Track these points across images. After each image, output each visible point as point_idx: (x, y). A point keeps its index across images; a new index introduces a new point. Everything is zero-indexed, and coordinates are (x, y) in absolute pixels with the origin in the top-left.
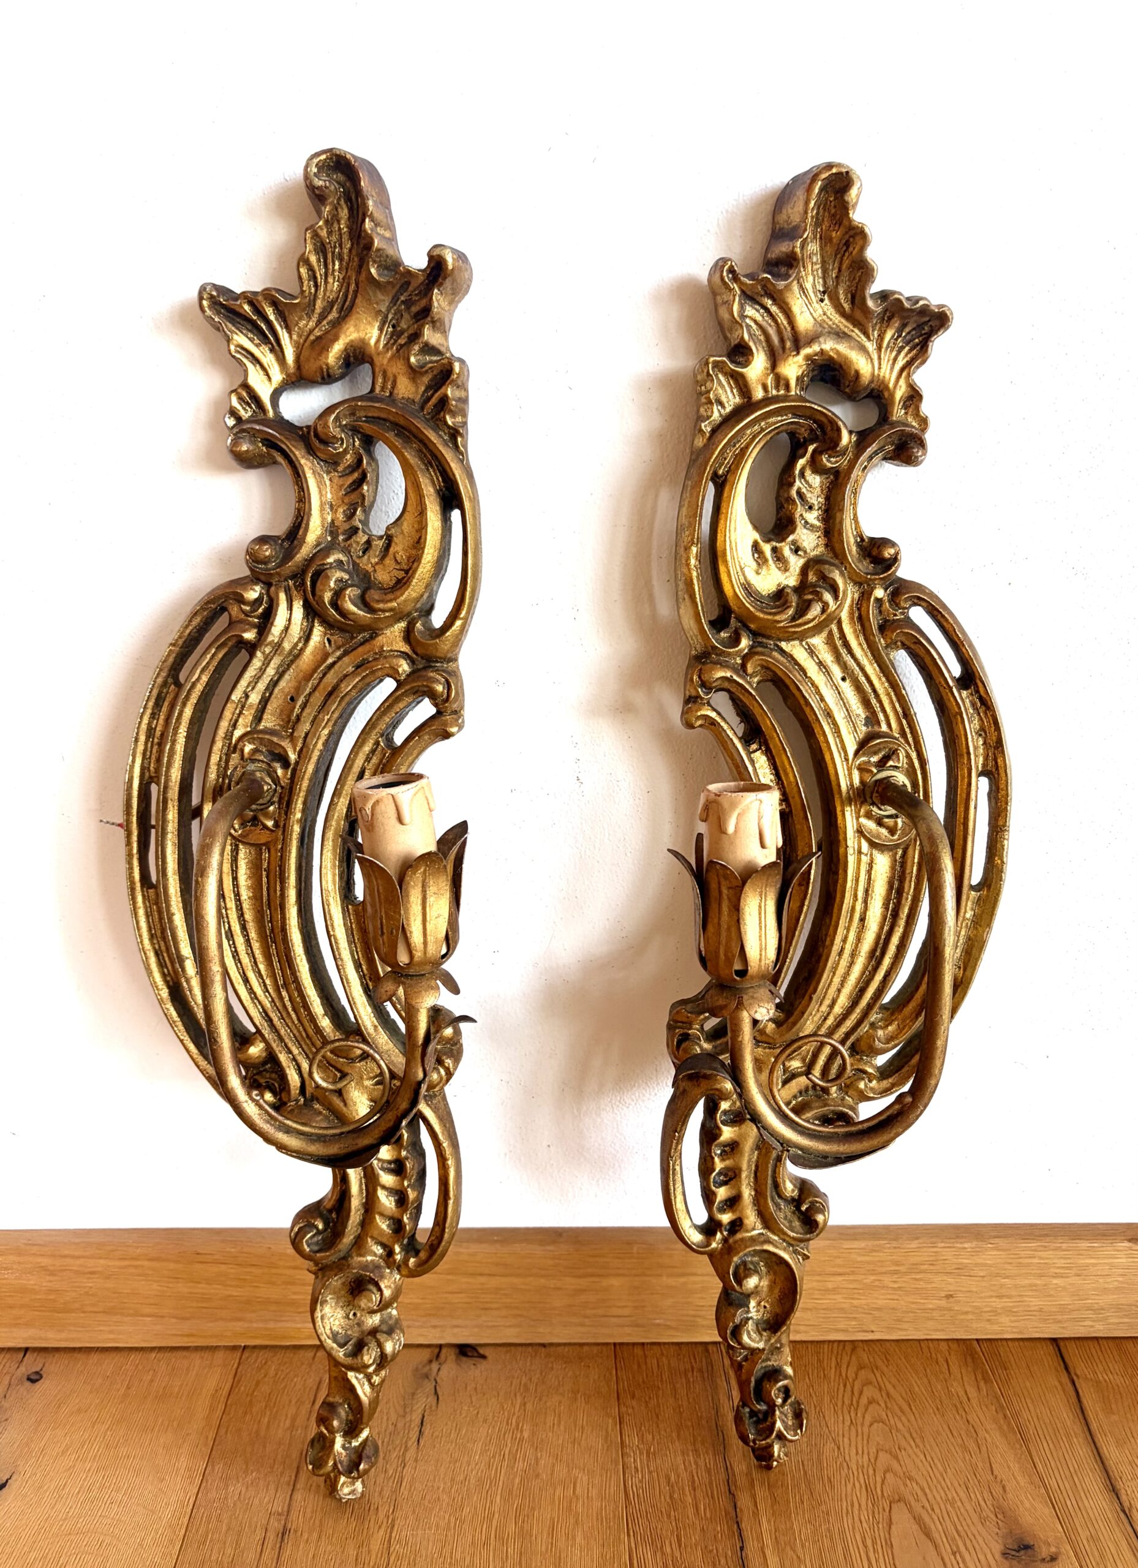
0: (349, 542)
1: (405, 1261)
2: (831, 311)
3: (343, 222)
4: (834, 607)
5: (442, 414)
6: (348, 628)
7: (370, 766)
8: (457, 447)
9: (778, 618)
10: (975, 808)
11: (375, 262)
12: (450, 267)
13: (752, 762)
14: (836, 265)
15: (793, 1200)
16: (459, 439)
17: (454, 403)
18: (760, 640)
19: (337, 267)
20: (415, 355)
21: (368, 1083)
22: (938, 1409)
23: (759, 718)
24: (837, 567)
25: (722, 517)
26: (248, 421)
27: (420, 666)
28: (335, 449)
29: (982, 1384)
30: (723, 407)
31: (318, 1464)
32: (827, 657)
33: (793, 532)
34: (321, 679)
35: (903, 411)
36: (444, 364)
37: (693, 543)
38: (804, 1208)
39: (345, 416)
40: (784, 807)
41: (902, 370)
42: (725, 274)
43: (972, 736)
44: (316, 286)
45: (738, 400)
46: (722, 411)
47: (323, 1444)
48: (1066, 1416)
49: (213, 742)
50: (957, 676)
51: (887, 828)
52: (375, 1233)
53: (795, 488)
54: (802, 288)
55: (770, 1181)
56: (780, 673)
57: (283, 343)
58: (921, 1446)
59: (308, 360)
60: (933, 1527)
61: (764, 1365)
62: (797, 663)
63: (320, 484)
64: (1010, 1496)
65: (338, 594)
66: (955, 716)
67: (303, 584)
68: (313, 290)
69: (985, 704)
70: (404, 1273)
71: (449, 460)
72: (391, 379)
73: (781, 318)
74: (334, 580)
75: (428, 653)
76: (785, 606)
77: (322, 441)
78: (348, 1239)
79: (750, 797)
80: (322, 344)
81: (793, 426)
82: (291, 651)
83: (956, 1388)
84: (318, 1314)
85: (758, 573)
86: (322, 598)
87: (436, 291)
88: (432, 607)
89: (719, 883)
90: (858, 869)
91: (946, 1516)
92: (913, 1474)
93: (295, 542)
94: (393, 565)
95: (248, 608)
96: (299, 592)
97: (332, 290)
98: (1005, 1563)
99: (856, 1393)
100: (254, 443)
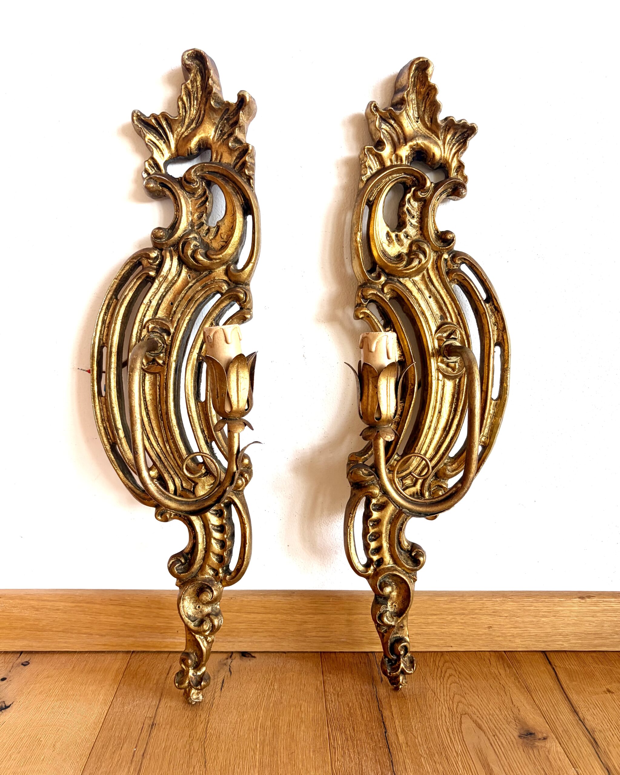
0: (199, 230)
1: (225, 577)
2: (422, 127)
3: (198, 82)
4: (425, 262)
5: (243, 170)
6: (199, 269)
8: (250, 184)
9: (398, 266)
10: (493, 358)
11: (213, 99)
12: (248, 101)
14: (423, 104)
15: (408, 551)
16: (251, 181)
17: (249, 164)
18: (390, 277)
19: (195, 103)
20: (231, 143)
22: (485, 679)
23: (390, 314)
24: (426, 243)
25: (372, 219)
26: (153, 174)
27: (233, 286)
28: (194, 186)
29: (507, 669)
30: (372, 170)
32: (423, 287)
33: (405, 228)
34: (186, 293)
35: (456, 174)
36: (244, 147)
37: (358, 231)
38: (413, 554)
39: (198, 170)
40: (402, 358)
41: (455, 154)
42: (373, 109)
43: (491, 325)
44: (186, 112)
45: (379, 167)
46: (372, 172)
48: (550, 682)
49: (134, 324)
50: (485, 298)
51: (451, 368)
52: (210, 563)
53: (406, 208)
54: (408, 115)
55: (396, 540)
56: (399, 293)
57: (170, 138)
58: (477, 693)
59: (181, 147)
60: (483, 725)
61: (395, 635)
62: (407, 288)
63: (187, 203)
64: (522, 713)
65: (195, 252)
66: (483, 315)
67: (178, 249)
68: (184, 114)
69: (497, 310)
70: (224, 584)
71: (246, 189)
72: (220, 154)
73: (398, 129)
74: (193, 244)
75: (236, 280)
76: (402, 260)
77: (188, 183)
78: (197, 566)
80: (188, 138)
81: (404, 179)
82: (172, 280)
83: (494, 670)
84: (181, 604)
85: (389, 246)
86: (187, 254)
87: (241, 112)
88: (237, 259)
89: (368, 374)
90: (438, 387)
91: (489, 721)
92: (472, 703)
93: (174, 230)
94: (220, 239)
95: (152, 261)
96: (175, 252)
97: (193, 114)
98: (521, 741)
99: (443, 672)
100: (156, 184)
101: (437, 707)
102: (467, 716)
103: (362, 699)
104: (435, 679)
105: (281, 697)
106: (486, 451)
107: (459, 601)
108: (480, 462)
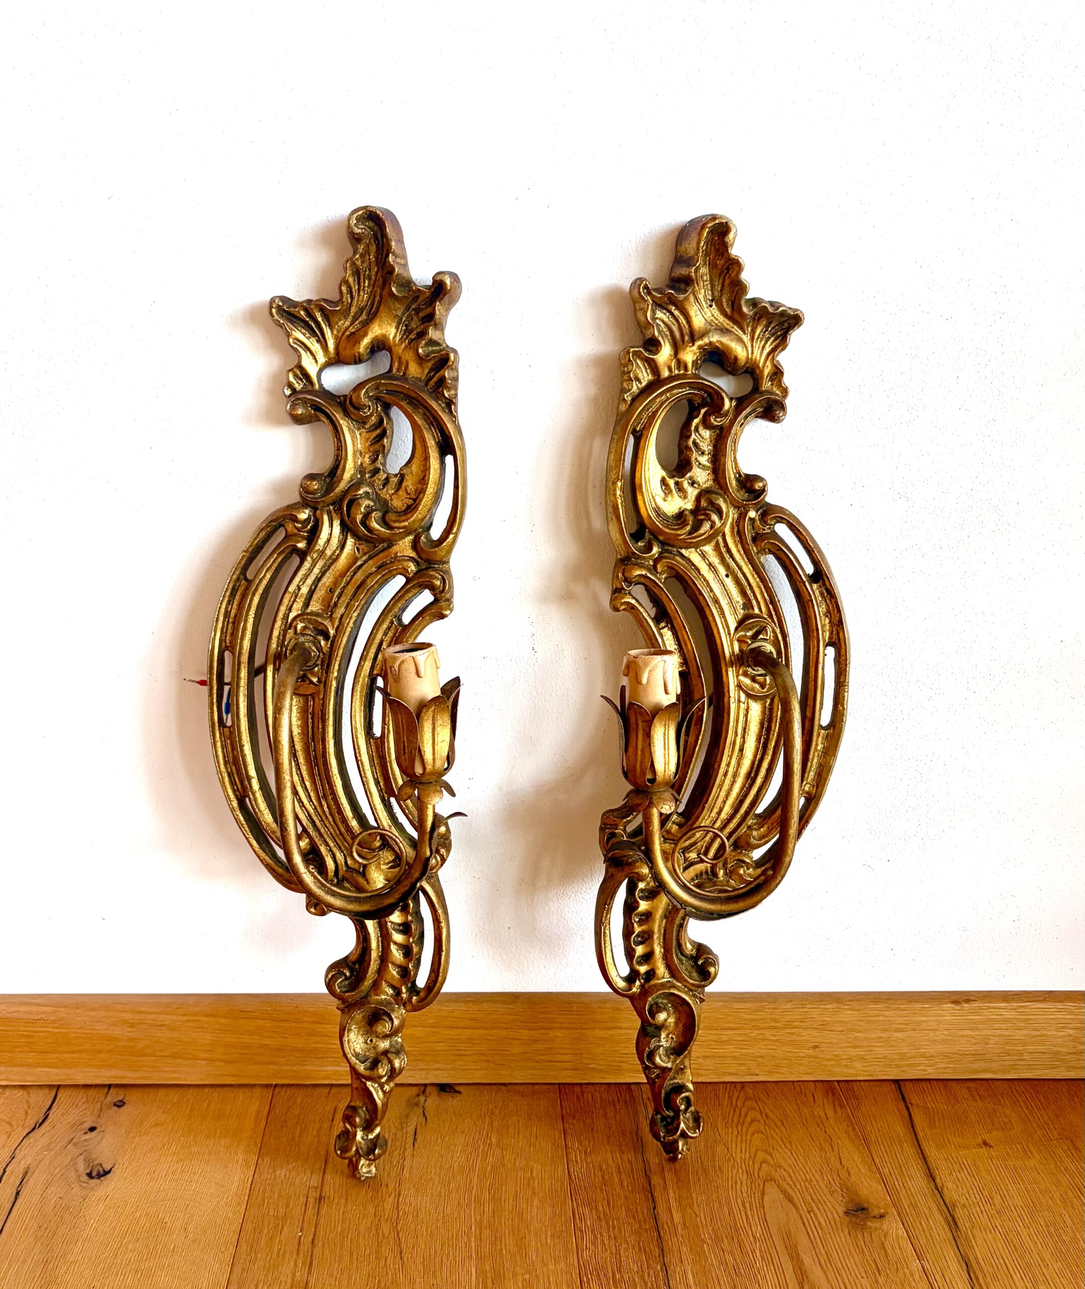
0: (373, 479)
1: (410, 999)
2: (717, 313)
3: (372, 254)
4: (720, 525)
5: (441, 389)
6: (373, 540)
7: (388, 639)
8: (451, 412)
9: (679, 532)
10: (823, 669)
11: (395, 283)
12: (449, 288)
13: (661, 636)
14: (721, 281)
15: (692, 957)
16: (453, 407)
17: (449, 380)
18: (666, 548)
19: (366, 284)
20: (422, 347)
21: (384, 867)
22: (804, 1125)
23: (666, 605)
24: (722, 496)
25: (639, 461)
26: (301, 392)
27: (424, 567)
28: (364, 413)
29: (838, 1109)
30: (640, 383)
31: (345, 1150)
32: (715, 560)
33: (690, 470)
34: (352, 577)
35: (770, 383)
36: (442, 355)
38: (700, 962)
39: (372, 390)
40: (684, 668)
41: (769, 354)
42: (641, 290)
43: (820, 617)
44: (352, 297)
45: (650, 377)
46: (639, 386)
47: (347, 1137)
48: (899, 1128)
49: (274, 621)
50: (811, 574)
51: (759, 683)
52: (388, 978)
53: (691, 440)
54: (697, 299)
55: (674, 942)
56: (680, 571)
57: (326, 336)
58: (789, 1148)
59: (345, 349)
60: (795, 1196)
61: (672, 1082)
62: (693, 565)
63: (353, 438)
64: (853, 1178)
65: (367, 516)
66: (808, 603)
67: (341, 508)
68: (349, 300)
69: (830, 595)
70: (408, 1008)
71: (446, 422)
72: (405, 364)
73: (682, 319)
74: (363, 506)
75: (430, 558)
76: (684, 524)
77: (355, 408)
78: (368, 982)
79: (658, 658)
80: (354, 338)
81: (690, 396)
82: (331, 556)
83: (819, 1111)
84: (346, 1039)
85: (665, 500)
86: (355, 519)
87: (438, 303)
88: (431, 524)
89: (636, 718)
90: (738, 713)
91: (804, 1190)
92: (783, 1164)
93: (335, 479)
94: (405, 495)
95: (300, 525)
96: (337, 514)
97: (362, 300)
98: (847, 1219)
99: (743, 1113)
100: (305, 408)
101: (730, 1169)
102: (773, 1182)
103: (621, 1158)
104: (730, 1127)
105: (503, 1158)
106: (811, 806)
107: (769, 1008)
108: (804, 820)
